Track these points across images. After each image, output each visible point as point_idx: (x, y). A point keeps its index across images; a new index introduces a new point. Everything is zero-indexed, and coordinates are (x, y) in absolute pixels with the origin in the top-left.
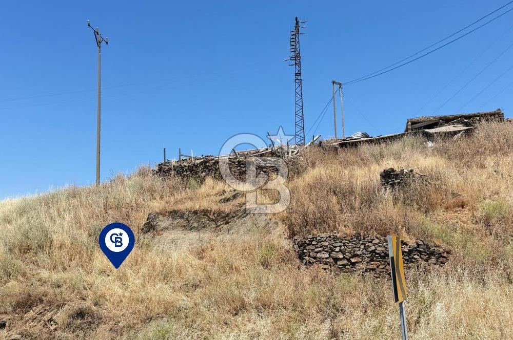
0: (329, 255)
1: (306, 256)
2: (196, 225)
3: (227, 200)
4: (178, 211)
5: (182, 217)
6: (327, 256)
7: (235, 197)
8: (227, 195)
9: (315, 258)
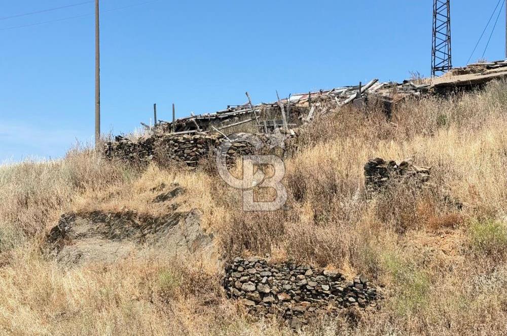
0: (256, 286)
1: (231, 286)
2: (118, 232)
3: (163, 198)
4: (99, 212)
5: (103, 221)
6: (253, 288)
7: (174, 193)
8: (165, 191)
9: (240, 290)
